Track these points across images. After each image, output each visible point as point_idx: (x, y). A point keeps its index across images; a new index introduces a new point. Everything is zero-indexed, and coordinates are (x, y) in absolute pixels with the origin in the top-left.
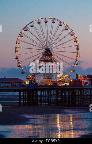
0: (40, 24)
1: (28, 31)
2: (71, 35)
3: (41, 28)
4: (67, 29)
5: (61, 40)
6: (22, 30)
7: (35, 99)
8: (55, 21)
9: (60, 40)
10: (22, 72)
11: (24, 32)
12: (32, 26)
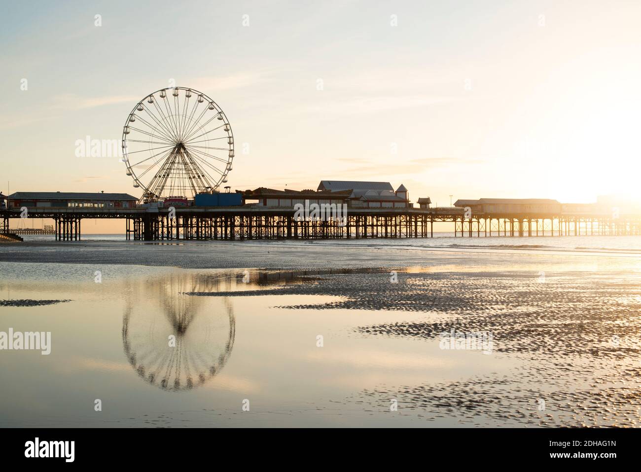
0: (165, 98)
1: (143, 111)
2: (219, 119)
3: (159, 109)
4: (212, 109)
5: (203, 126)
6: (134, 109)
7: (163, 232)
8: (191, 94)
9: (200, 128)
10: (135, 185)
11: (137, 112)
12: (152, 102)
